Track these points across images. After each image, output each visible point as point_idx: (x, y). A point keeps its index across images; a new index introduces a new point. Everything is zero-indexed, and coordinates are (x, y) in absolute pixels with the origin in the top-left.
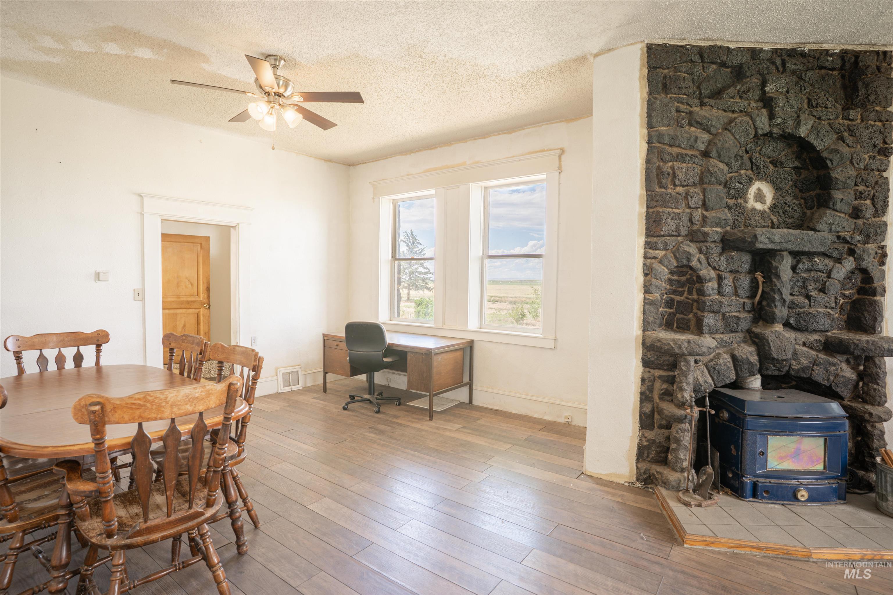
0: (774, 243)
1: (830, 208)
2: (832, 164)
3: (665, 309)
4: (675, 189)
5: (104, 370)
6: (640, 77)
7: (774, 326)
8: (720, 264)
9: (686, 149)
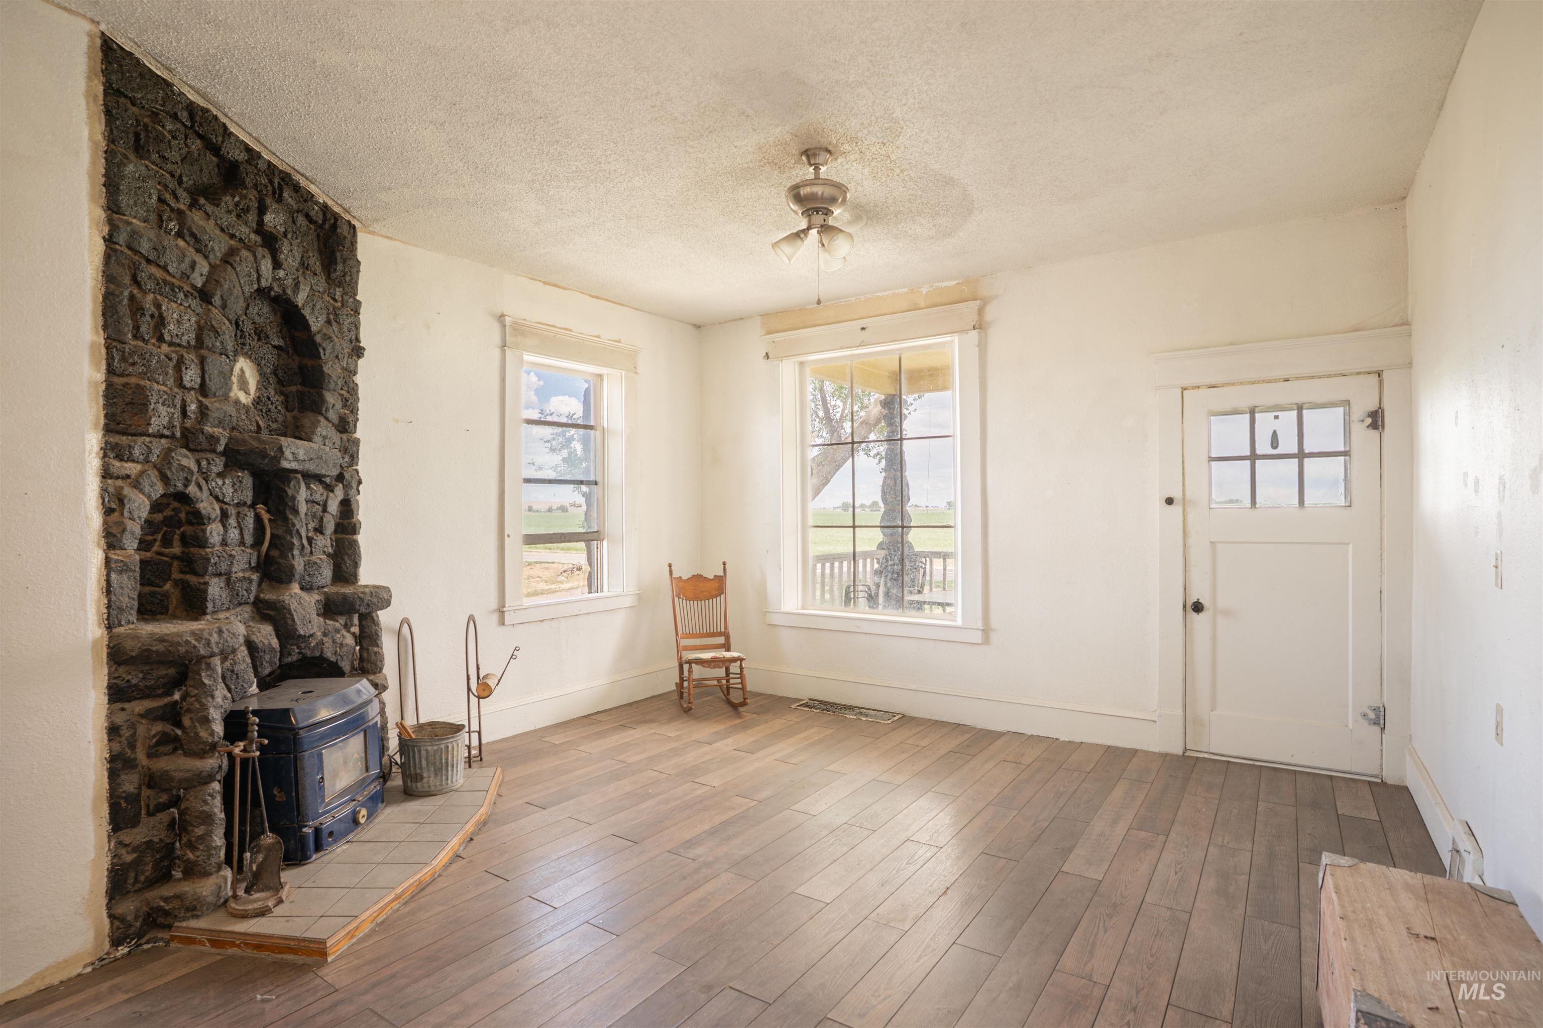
1: (322, 415)
2: (325, 354)
4: (159, 347)
7: (291, 588)
8: (224, 492)
9: (174, 277)
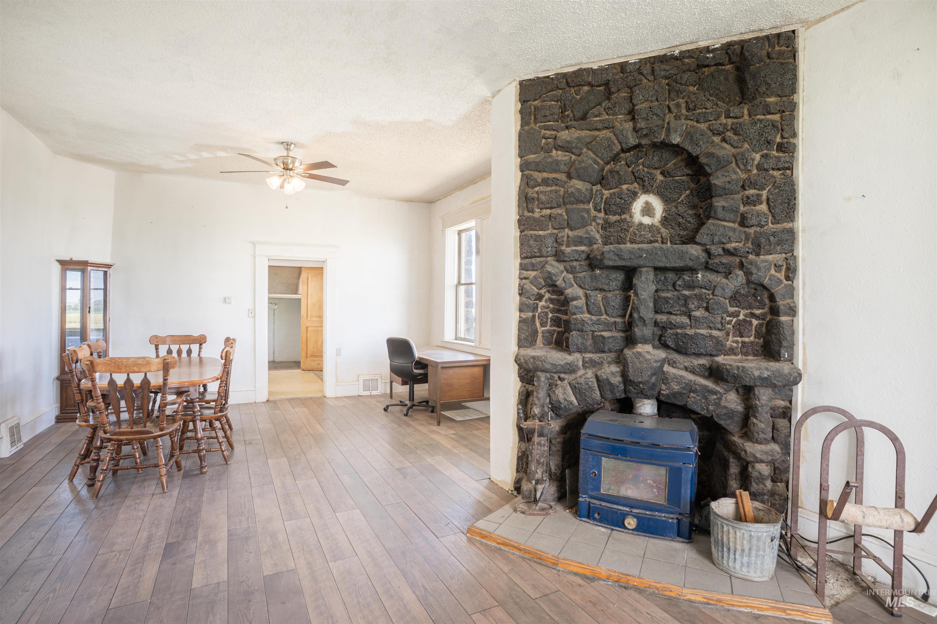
0: (624, 259)
1: (712, 217)
3: (554, 328)
4: (541, 212)
5: (204, 360)
6: (515, 112)
7: (638, 347)
8: (585, 283)
9: (552, 173)
